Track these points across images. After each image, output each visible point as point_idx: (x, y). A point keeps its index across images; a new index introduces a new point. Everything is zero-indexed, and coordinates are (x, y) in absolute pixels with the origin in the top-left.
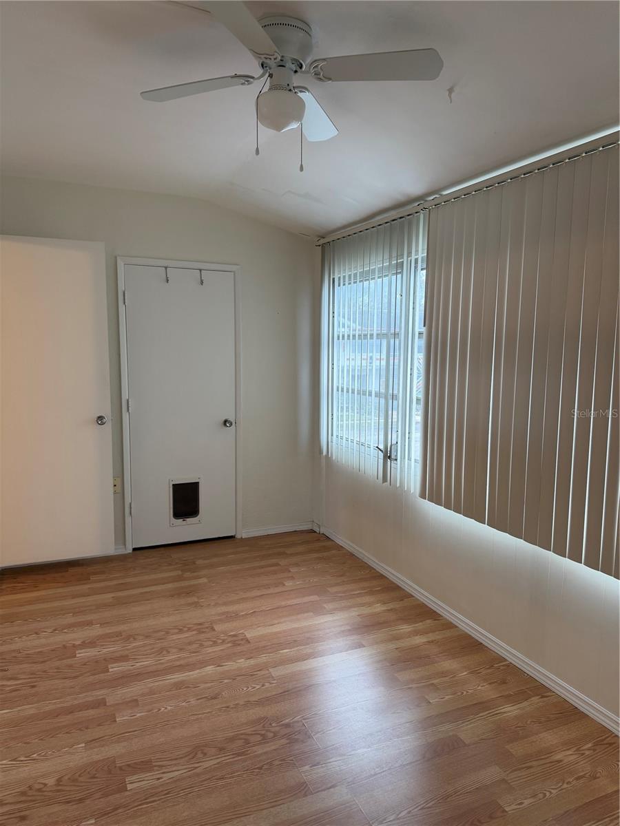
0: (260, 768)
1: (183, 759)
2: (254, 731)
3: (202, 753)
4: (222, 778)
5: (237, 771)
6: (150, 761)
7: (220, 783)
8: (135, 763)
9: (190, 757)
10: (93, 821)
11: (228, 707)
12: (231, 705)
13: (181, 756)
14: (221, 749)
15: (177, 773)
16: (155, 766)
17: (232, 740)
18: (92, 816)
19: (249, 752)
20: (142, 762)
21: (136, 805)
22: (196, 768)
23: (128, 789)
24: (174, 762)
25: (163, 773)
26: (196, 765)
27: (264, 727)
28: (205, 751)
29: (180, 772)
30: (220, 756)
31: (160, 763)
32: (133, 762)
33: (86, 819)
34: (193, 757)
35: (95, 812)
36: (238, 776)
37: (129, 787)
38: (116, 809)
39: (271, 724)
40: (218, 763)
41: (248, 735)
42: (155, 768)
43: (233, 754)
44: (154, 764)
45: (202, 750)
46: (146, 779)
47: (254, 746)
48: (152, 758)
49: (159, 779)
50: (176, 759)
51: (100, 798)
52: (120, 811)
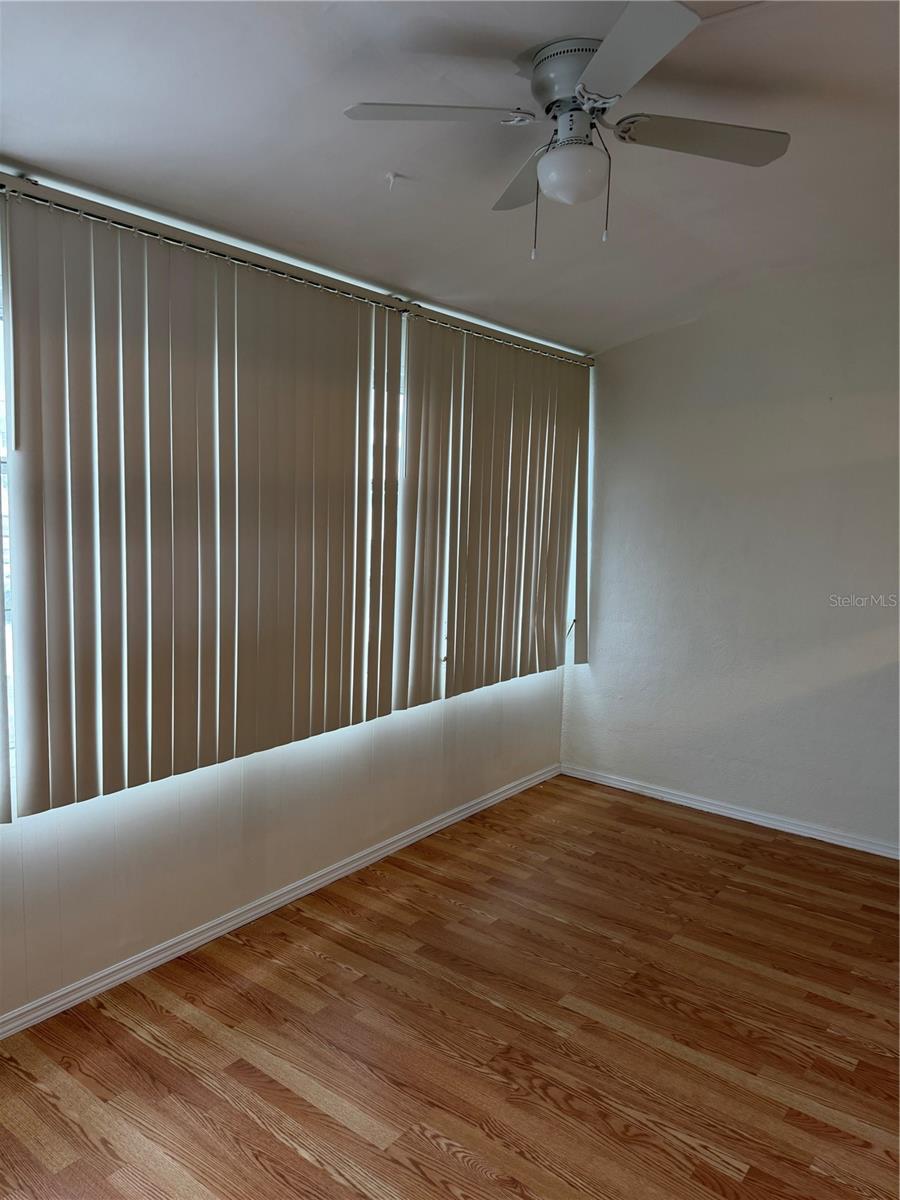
0: (597, 1067)
1: (654, 1142)
2: (545, 1100)
3: (627, 1130)
4: (642, 1091)
5: (619, 1083)
6: (694, 1176)
7: (649, 1089)
8: (715, 1191)
9: (645, 1139)
10: (812, 1166)
11: (521, 1154)
12: (512, 1154)
13: (653, 1148)
14: (604, 1116)
15: (680, 1136)
16: (694, 1164)
17: (580, 1115)
18: (811, 1173)
19: (583, 1088)
20: (704, 1184)
21: (752, 1144)
22: (654, 1122)
23: (748, 1167)
24: (669, 1149)
25: (693, 1148)
26: (651, 1125)
27: (528, 1094)
28: (623, 1129)
29: (675, 1133)
30: (615, 1110)
31: (684, 1162)
32: (715, 1194)
33: (818, 1176)
34: (642, 1135)
35: (804, 1175)
36: (624, 1080)
37: (745, 1168)
38: (779, 1158)
39: (517, 1090)
40: (626, 1106)
41: (555, 1102)
42: (697, 1162)
43: (601, 1100)
44: (693, 1168)
45: (624, 1133)
46: (719, 1160)
47: (568, 1088)
48: (688, 1177)
49: (705, 1147)
50: (663, 1151)
51: (789, 1185)
52: (775, 1152)
